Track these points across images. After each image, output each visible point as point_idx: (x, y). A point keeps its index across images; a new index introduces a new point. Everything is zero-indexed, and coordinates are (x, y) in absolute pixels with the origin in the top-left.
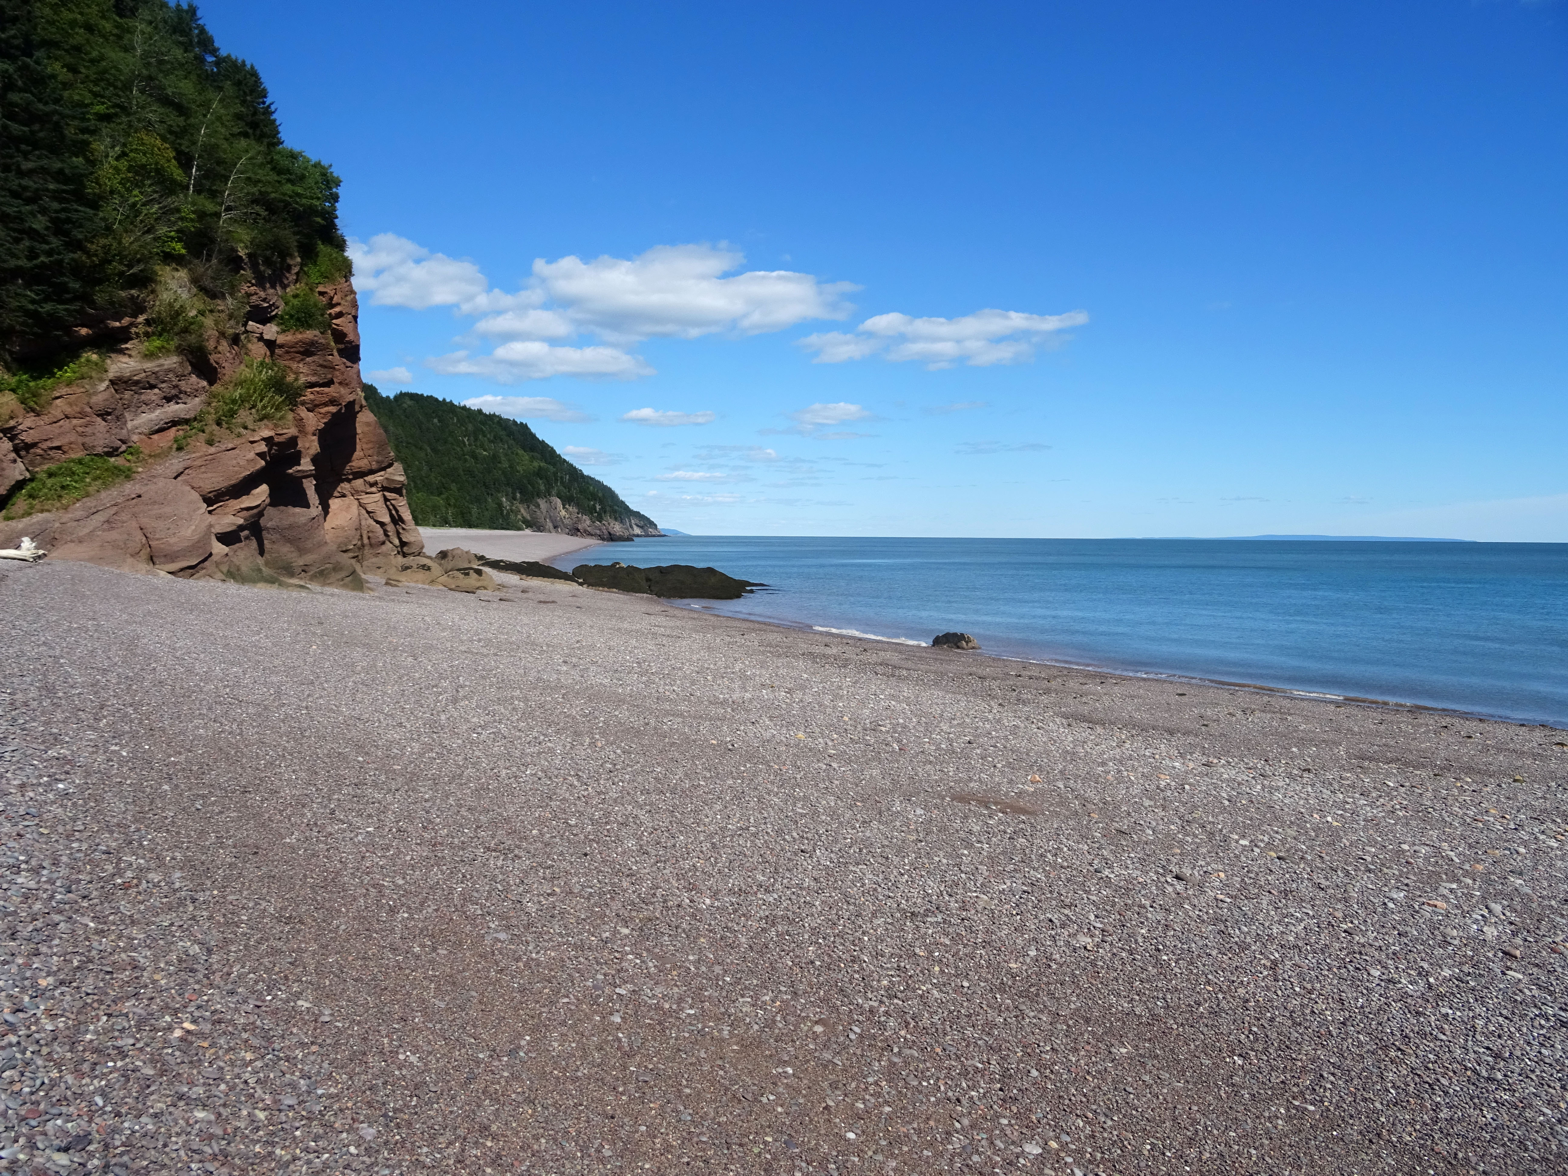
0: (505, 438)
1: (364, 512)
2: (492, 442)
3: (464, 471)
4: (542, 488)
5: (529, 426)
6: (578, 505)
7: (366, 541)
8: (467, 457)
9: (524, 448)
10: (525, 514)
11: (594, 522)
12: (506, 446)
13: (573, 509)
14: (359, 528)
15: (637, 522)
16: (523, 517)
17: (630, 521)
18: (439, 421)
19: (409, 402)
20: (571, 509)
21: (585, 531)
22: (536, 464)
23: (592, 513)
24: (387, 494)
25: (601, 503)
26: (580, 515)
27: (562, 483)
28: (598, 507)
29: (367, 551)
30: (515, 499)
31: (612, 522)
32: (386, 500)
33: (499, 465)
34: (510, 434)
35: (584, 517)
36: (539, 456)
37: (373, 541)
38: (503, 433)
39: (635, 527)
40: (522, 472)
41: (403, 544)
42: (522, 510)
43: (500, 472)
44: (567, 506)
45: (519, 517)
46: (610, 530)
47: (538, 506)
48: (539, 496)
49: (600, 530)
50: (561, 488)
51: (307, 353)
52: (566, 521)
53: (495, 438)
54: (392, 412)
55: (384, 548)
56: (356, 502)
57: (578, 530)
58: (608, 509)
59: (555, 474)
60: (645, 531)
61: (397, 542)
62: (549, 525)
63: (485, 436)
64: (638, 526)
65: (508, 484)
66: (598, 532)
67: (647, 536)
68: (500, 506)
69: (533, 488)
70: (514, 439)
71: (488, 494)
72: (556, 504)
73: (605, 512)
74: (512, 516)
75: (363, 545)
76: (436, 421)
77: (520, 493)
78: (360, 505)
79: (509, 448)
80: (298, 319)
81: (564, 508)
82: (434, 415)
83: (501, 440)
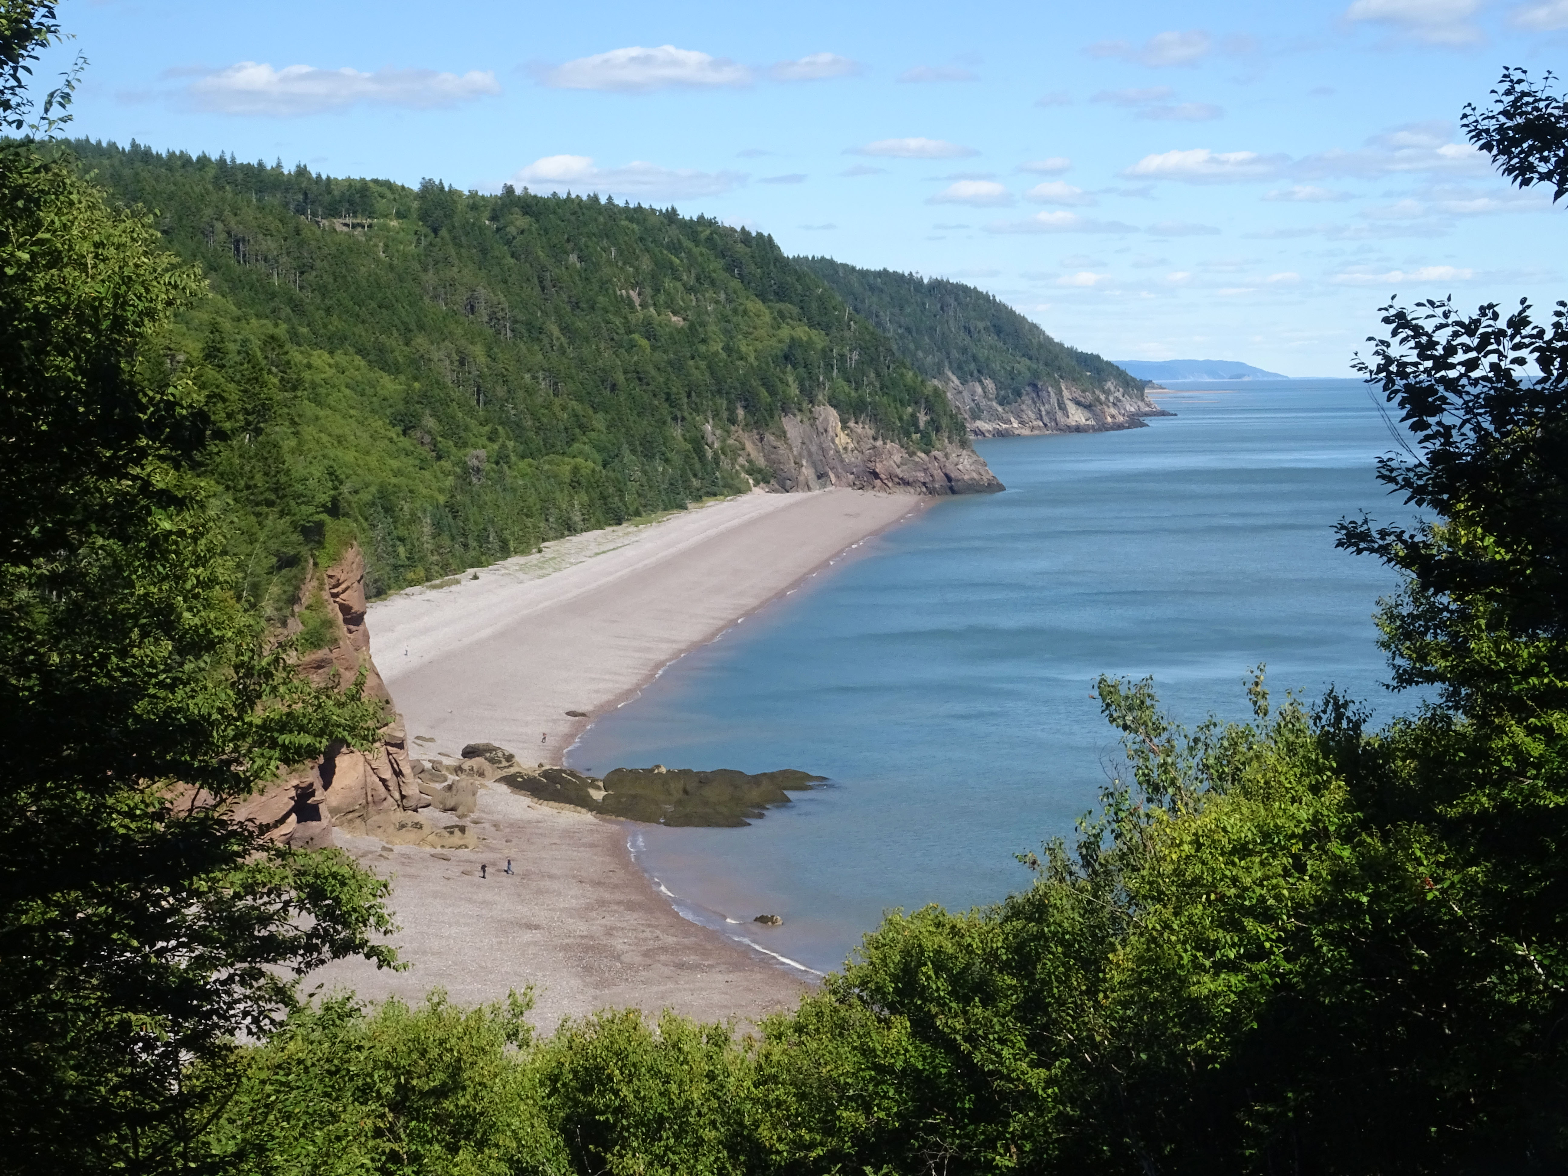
0: (722, 276)
1: (369, 768)
2: (690, 290)
3: (625, 372)
4: (794, 390)
5: (777, 240)
6: (875, 418)
7: (370, 799)
8: (636, 336)
9: (762, 296)
10: (754, 454)
11: (912, 454)
12: (722, 296)
13: (864, 429)
14: (364, 787)
15: (1078, 394)
16: (750, 461)
17: (1060, 393)
18: (581, 259)
19: (522, 221)
20: (859, 429)
21: (891, 476)
22: (785, 332)
23: (908, 434)
24: (389, 748)
25: (930, 409)
26: (879, 443)
27: (842, 370)
28: (923, 419)
29: (371, 808)
30: (733, 421)
31: (953, 451)
32: (389, 754)
33: (703, 348)
34: (733, 265)
35: (889, 445)
36: (795, 310)
37: (376, 799)
38: (716, 266)
39: (1071, 407)
40: (752, 359)
41: (403, 797)
42: (749, 446)
43: (703, 364)
44: (852, 424)
45: (742, 460)
46: (950, 467)
47: (782, 435)
48: (785, 410)
49: (925, 470)
50: (841, 383)
51: (319, 667)
52: (848, 458)
53: (698, 279)
54: (484, 252)
55: (385, 804)
56: (362, 759)
57: (876, 475)
58: (944, 422)
59: (826, 353)
60: (1096, 416)
61: (397, 796)
62: (807, 472)
63: (678, 279)
64: (1078, 403)
65: (719, 391)
66: (921, 476)
67: (1103, 427)
68: (698, 443)
69: (772, 393)
70: (741, 277)
71: (675, 419)
72: (826, 420)
73: (938, 430)
74: (725, 463)
75: (367, 803)
76: (573, 258)
77: (745, 407)
78: (366, 760)
79: (729, 300)
80: (312, 643)
81: (844, 427)
82: (569, 246)
83: (713, 283)
